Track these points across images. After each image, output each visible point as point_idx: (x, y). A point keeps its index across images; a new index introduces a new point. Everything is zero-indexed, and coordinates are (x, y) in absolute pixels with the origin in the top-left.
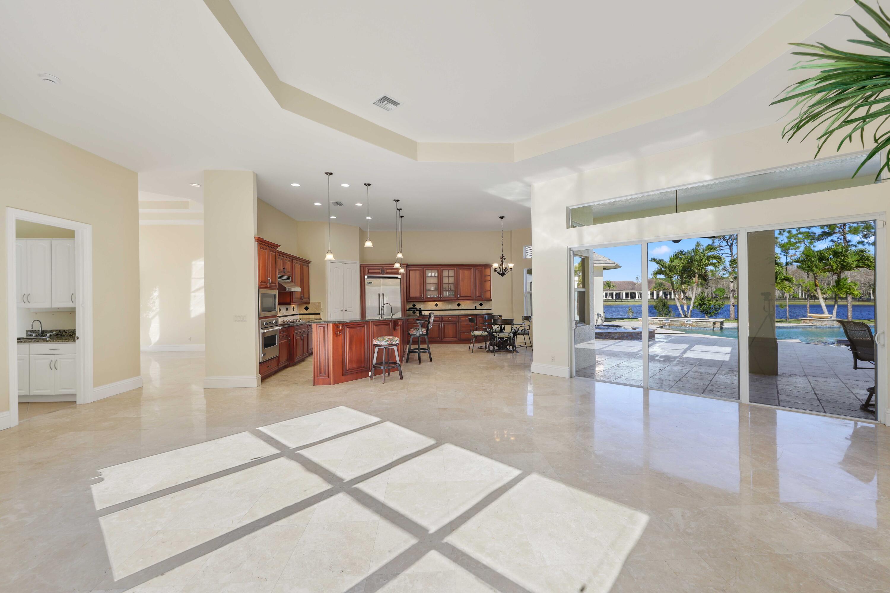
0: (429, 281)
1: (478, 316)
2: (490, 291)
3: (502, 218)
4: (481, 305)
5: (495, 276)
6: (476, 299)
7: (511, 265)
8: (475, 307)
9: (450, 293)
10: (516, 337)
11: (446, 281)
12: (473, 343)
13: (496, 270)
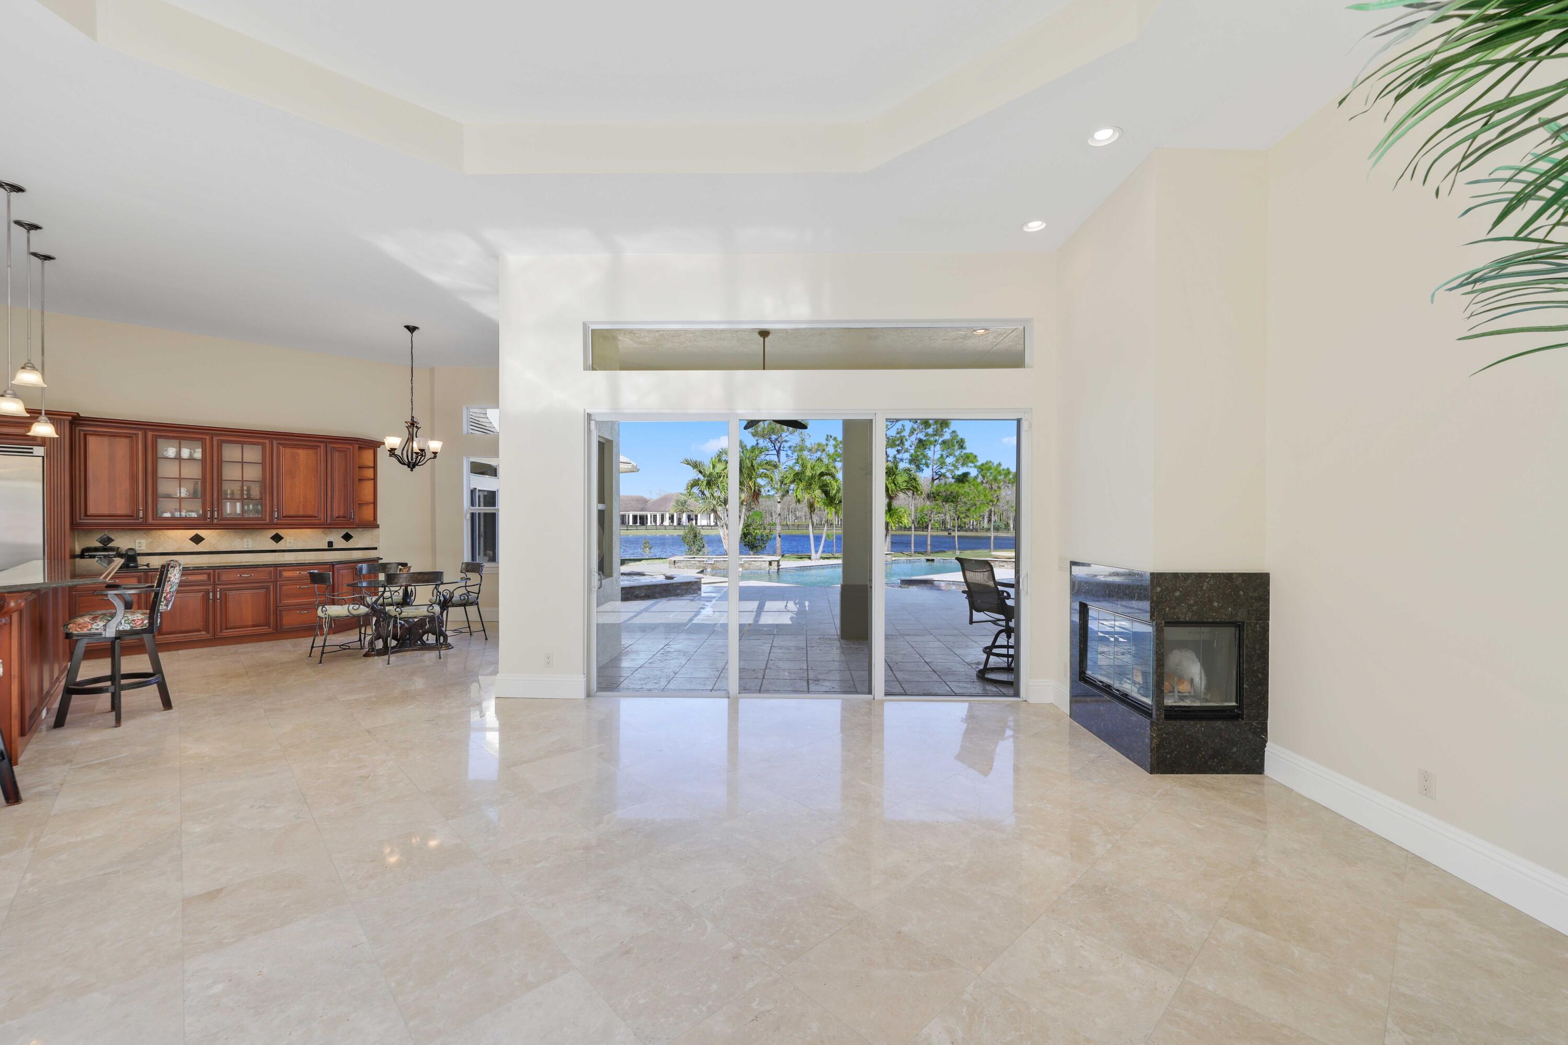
0: (167, 470)
1: (337, 566)
2: (375, 503)
3: (412, 329)
4: (347, 537)
5: (388, 469)
6: (330, 524)
7: (435, 445)
8: (330, 544)
9: (246, 507)
10: (445, 612)
11: (231, 473)
12: (322, 634)
13: (394, 454)
